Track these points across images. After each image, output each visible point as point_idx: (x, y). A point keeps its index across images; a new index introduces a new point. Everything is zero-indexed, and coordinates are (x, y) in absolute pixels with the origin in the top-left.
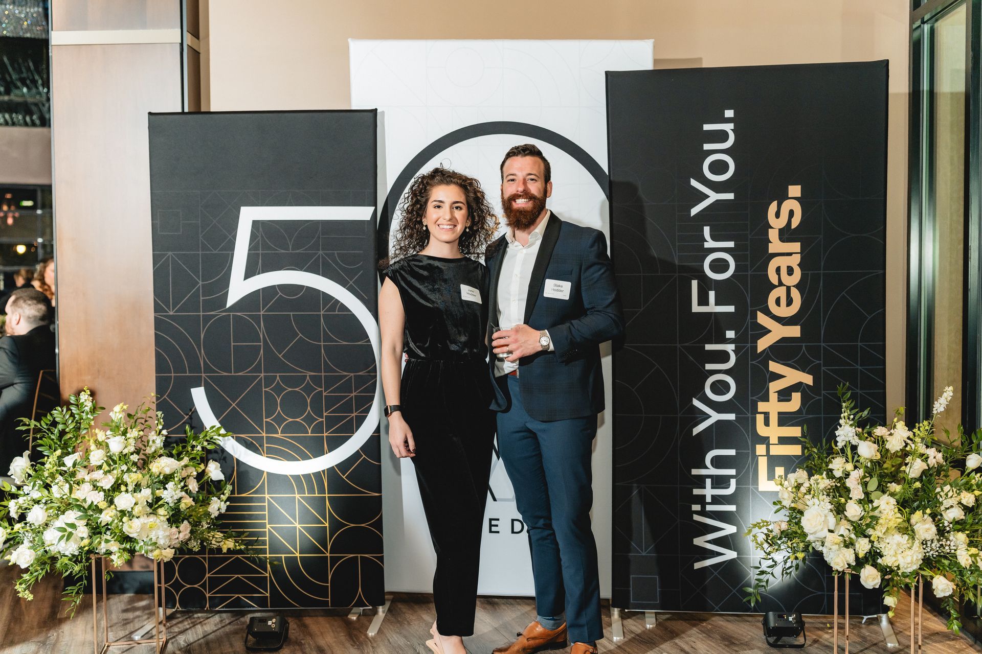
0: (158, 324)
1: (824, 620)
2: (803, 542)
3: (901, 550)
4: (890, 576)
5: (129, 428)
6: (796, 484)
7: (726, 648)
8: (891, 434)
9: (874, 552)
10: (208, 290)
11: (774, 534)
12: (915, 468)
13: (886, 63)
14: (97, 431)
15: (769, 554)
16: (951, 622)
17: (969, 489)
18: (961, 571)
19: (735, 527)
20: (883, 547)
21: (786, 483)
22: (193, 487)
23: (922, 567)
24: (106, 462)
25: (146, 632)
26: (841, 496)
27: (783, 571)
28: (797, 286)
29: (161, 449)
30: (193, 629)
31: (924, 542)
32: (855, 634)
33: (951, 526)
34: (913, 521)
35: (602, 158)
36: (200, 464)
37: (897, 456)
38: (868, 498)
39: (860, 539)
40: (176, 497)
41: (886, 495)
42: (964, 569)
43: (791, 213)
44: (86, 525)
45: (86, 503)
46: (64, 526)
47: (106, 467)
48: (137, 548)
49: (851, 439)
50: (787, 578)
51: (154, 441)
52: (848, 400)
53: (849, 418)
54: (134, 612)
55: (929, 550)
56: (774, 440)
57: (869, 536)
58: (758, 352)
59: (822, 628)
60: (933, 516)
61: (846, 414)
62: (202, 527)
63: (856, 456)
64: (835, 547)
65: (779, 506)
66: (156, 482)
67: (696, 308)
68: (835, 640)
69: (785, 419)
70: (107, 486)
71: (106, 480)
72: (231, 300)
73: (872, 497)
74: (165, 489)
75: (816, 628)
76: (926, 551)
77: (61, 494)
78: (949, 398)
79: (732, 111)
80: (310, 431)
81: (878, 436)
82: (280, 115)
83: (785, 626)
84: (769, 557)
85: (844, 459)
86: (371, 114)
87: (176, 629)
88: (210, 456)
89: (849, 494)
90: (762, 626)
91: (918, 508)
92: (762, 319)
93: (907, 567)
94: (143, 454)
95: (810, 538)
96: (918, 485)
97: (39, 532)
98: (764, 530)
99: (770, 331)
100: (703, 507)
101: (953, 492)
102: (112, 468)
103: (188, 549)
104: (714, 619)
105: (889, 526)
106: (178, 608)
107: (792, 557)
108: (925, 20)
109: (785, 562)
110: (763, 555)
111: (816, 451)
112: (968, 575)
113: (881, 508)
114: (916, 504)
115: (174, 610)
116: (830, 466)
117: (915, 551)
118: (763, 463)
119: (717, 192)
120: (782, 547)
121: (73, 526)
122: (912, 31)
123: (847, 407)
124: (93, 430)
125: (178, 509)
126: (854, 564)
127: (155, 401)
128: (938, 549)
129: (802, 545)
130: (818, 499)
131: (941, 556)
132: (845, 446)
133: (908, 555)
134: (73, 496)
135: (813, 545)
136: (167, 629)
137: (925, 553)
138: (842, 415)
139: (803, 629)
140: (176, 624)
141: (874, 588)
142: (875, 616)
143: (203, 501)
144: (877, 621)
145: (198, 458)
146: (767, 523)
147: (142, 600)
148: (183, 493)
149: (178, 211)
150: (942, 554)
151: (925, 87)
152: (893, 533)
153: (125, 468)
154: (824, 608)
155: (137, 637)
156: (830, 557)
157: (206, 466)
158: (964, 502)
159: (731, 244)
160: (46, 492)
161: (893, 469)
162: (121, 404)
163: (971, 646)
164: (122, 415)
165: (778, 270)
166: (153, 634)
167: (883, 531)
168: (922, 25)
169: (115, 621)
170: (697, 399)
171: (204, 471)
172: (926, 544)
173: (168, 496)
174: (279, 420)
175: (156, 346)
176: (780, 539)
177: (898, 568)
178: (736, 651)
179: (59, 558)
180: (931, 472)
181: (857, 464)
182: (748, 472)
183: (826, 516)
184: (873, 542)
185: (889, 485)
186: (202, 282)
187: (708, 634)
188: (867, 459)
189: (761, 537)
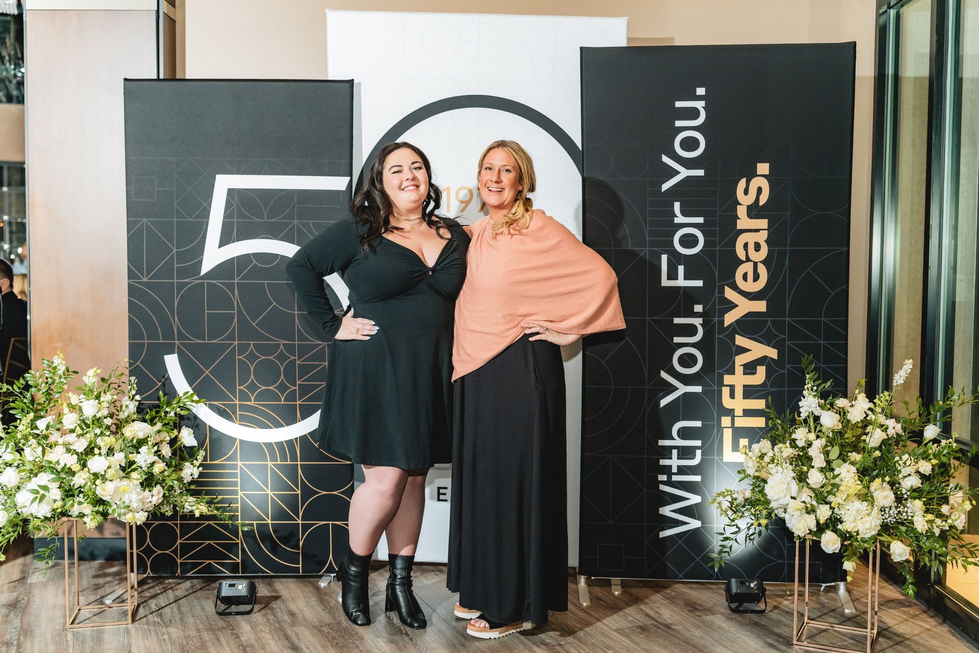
0: (132, 291)
1: (784, 588)
2: (767, 508)
3: (860, 516)
4: (849, 542)
5: (102, 392)
6: (760, 454)
7: (690, 613)
8: (852, 406)
9: (835, 518)
10: (181, 257)
11: (738, 501)
12: (875, 438)
13: (854, 45)
14: (70, 394)
15: (733, 521)
16: (906, 587)
17: (926, 457)
18: (917, 537)
19: (700, 497)
20: (843, 514)
21: (750, 454)
22: (166, 452)
23: (880, 532)
24: (79, 425)
25: (117, 596)
26: (803, 465)
27: (746, 537)
28: (763, 262)
29: (134, 414)
30: (164, 593)
31: (883, 509)
32: (813, 601)
33: (909, 493)
34: (872, 489)
35: (575, 134)
36: (173, 430)
37: (857, 427)
38: (829, 466)
39: (821, 506)
40: (149, 461)
41: (847, 463)
42: (920, 534)
43: (760, 190)
44: (59, 488)
45: (59, 464)
46: (37, 488)
47: (79, 431)
48: (110, 511)
49: (814, 409)
50: (750, 545)
51: (127, 406)
52: (812, 371)
53: (812, 390)
54: (104, 578)
55: (887, 517)
56: (739, 412)
57: (829, 503)
58: (725, 326)
59: (782, 595)
60: (892, 484)
61: (809, 386)
62: (175, 492)
63: (819, 426)
64: (797, 513)
65: (743, 475)
66: (129, 446)
67: (665, 282)
68: (795, 606)
69: (750, 392)
70: (81, 449)
71: (79, 443)
72: (206, 268)
73: (834, 465)
74: (138, 453)
75: (776, 595)
76: (884, 517)
77: (34, 456)
78: (909, 371)
79: (704, 89)
80: (283, 400)
81: (840, 408)
82: (256, 83)
83: (747, 592)
84: (733, 523)
85: (807, 429)
86: (348, 85)
87: (147, 594)
88: (182, 422)
89: (811, 463)
90: (724, 593)
91: (877, 476)
92: (729, 294)
93: (866, 533)
94: (116, 419)
95: (773, 505)
96: (877, 453)
97: (11, 495)
98: (729, 498)
99: (737, 306)
100: (669, 477)
101: (911, 460)
102: (85, 431)
103: (161, 513)
104: (677, 586)
105: (850, 493)
106: (149, 573)
107: (756, 524)
108: (891, 5)
109: (749, 528)
110: (728, 521)
111: (780, 422)
112: (924, 541)
113: (842, 476)
114: (875, 473)
115: (145, 576)
116: (794, 436)
117: (873, 518)
118: (728, 435)
119: (688, 168)
120: (746, 514)
121: (46, 488)
122: (879, 15)
123: (810, 379)
124: (67, 394)
125: (151, 473)
126: (815, 529)
127: (128, 367)
128: (895, 515)
129: (765, 512)
130: (782, 467)
131: (898, 523)
132: (808, 416)
133: (867, 521)
134: (45, 458)
135: (776, 511)
136: (138, 594)
137: (883, 519)
138: (806, 387)
139: (764, 595)
140: (147, 589)
141: (834, 553)
142: (833, 584)
143: (176, 466)
144: (835, 589)
145: (171, 423)
146: (731, 493)
147: (112, 566)
148: (156, 458)
149: (153, 177)
150: (900, 520)
151: (890, 70)
152: (853, 499)
153: (98, 431)
154: (785, 576)
155: (108, 601)
156: (792, 523)
157: (179, 432)
158: (922, 470)
159: (700, 220)
160: (18, 455)
161: (854, 438)
162: (95, 369)
163: (924, 612)
164: (95, 380)
165: (746, 246)
166: (125, 599)
167: (844, 498)
168: (888, 10)
169: (86, 586)
170: (665, 372)
171: (176, 437)
172: (885, 511)
173: (141, 460)
174: (253, 388)
175: (129, 312)
176: (744, 506)
177: (858, 534)
178: (699, 616)
179: (32, 520)
180: (890, 442)
181: (819, 434)
182: (713, 443)
183: (788, 484)
184: (834, 508)
185: (849, 454)
186: (176, 249)
187: (672, 600)
188: (829, 428)
189: (726, 505)
